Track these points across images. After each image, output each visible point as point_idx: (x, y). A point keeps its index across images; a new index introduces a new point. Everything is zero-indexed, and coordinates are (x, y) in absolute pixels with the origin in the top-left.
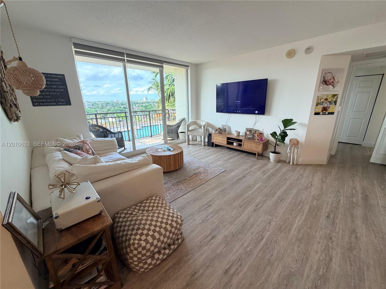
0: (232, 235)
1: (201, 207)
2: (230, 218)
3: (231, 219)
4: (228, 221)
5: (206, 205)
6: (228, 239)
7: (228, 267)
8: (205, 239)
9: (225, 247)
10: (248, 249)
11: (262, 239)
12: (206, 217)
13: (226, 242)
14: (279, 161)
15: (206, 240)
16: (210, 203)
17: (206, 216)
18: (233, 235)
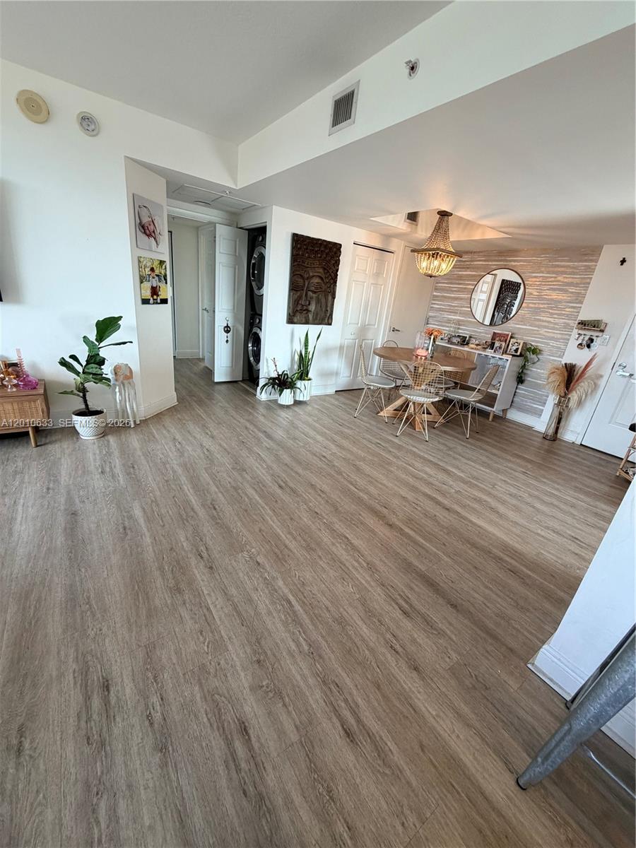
0: (256, 666)
1: (83, 724)
2: (201, 639)
3: (205, 639)
4: (207, 653)
5: (87, 698)
6: (264, 683)
7: (338, 724)
8: (238, 770)
9: (284, 705)
10: (306, 648)
11: (289, 602)
12: (151, 724)
13: (271, 695)
14: (104, 432)
15: (243, 765)
16: (95, 677)
17: (147, 723)
18: (259, 662)
